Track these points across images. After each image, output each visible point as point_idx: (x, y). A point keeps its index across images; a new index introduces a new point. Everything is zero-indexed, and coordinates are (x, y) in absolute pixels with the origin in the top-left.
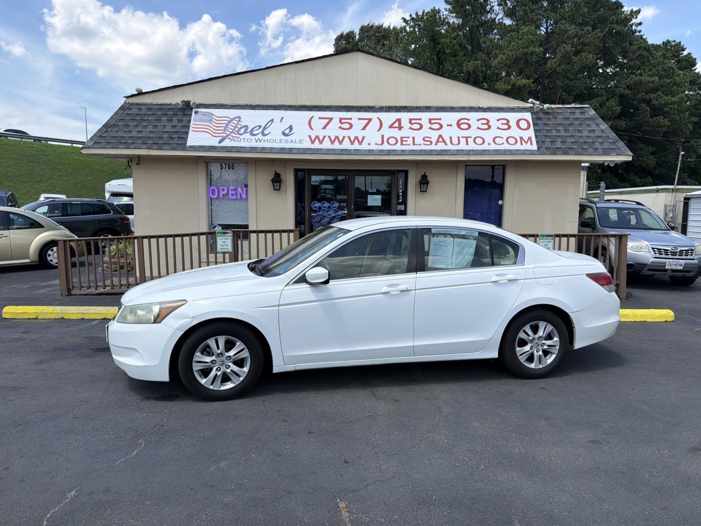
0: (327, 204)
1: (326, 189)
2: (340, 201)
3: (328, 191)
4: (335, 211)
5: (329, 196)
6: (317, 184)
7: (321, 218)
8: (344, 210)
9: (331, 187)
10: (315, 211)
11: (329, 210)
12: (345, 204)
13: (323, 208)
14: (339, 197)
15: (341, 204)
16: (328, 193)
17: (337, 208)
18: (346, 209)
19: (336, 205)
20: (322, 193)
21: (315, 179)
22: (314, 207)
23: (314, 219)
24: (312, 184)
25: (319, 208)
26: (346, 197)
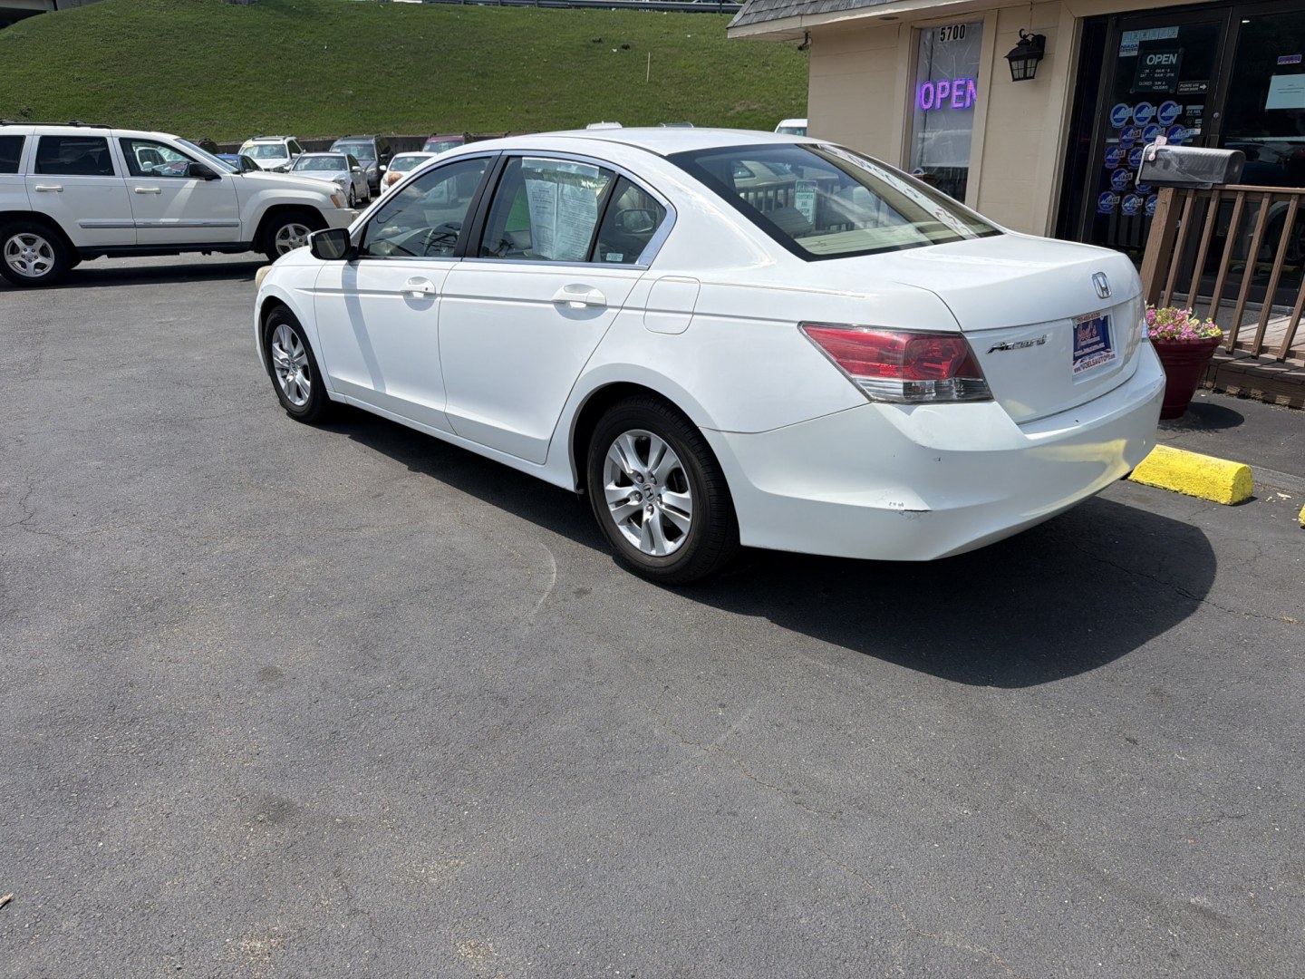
0: (1149, 111)
1: (1159, 65)
2: (1185, 100)
3: (1159, 74)
4: (1167, 128)
5: (1159, 87)
6: (1135, 53)
7: (1128, 151)
8: (1193, 126)
9: (1173, 59)
10: (1116, 133)
11: (1153, 128)
12: (1198, 108)
13: (1137, 122)
14: (1186, 88)
15: (1189, 107)
16: (1158, 79)
17: (1175, 122)
18: (1198, 121)
19: (1175, 110)
20: (1143, 80)
21: (1131, 41)
22: (1116, 120)
23: (1110, 152)
24: (1122, 54)
25: (1127, 123)
26: (1204, 87)
